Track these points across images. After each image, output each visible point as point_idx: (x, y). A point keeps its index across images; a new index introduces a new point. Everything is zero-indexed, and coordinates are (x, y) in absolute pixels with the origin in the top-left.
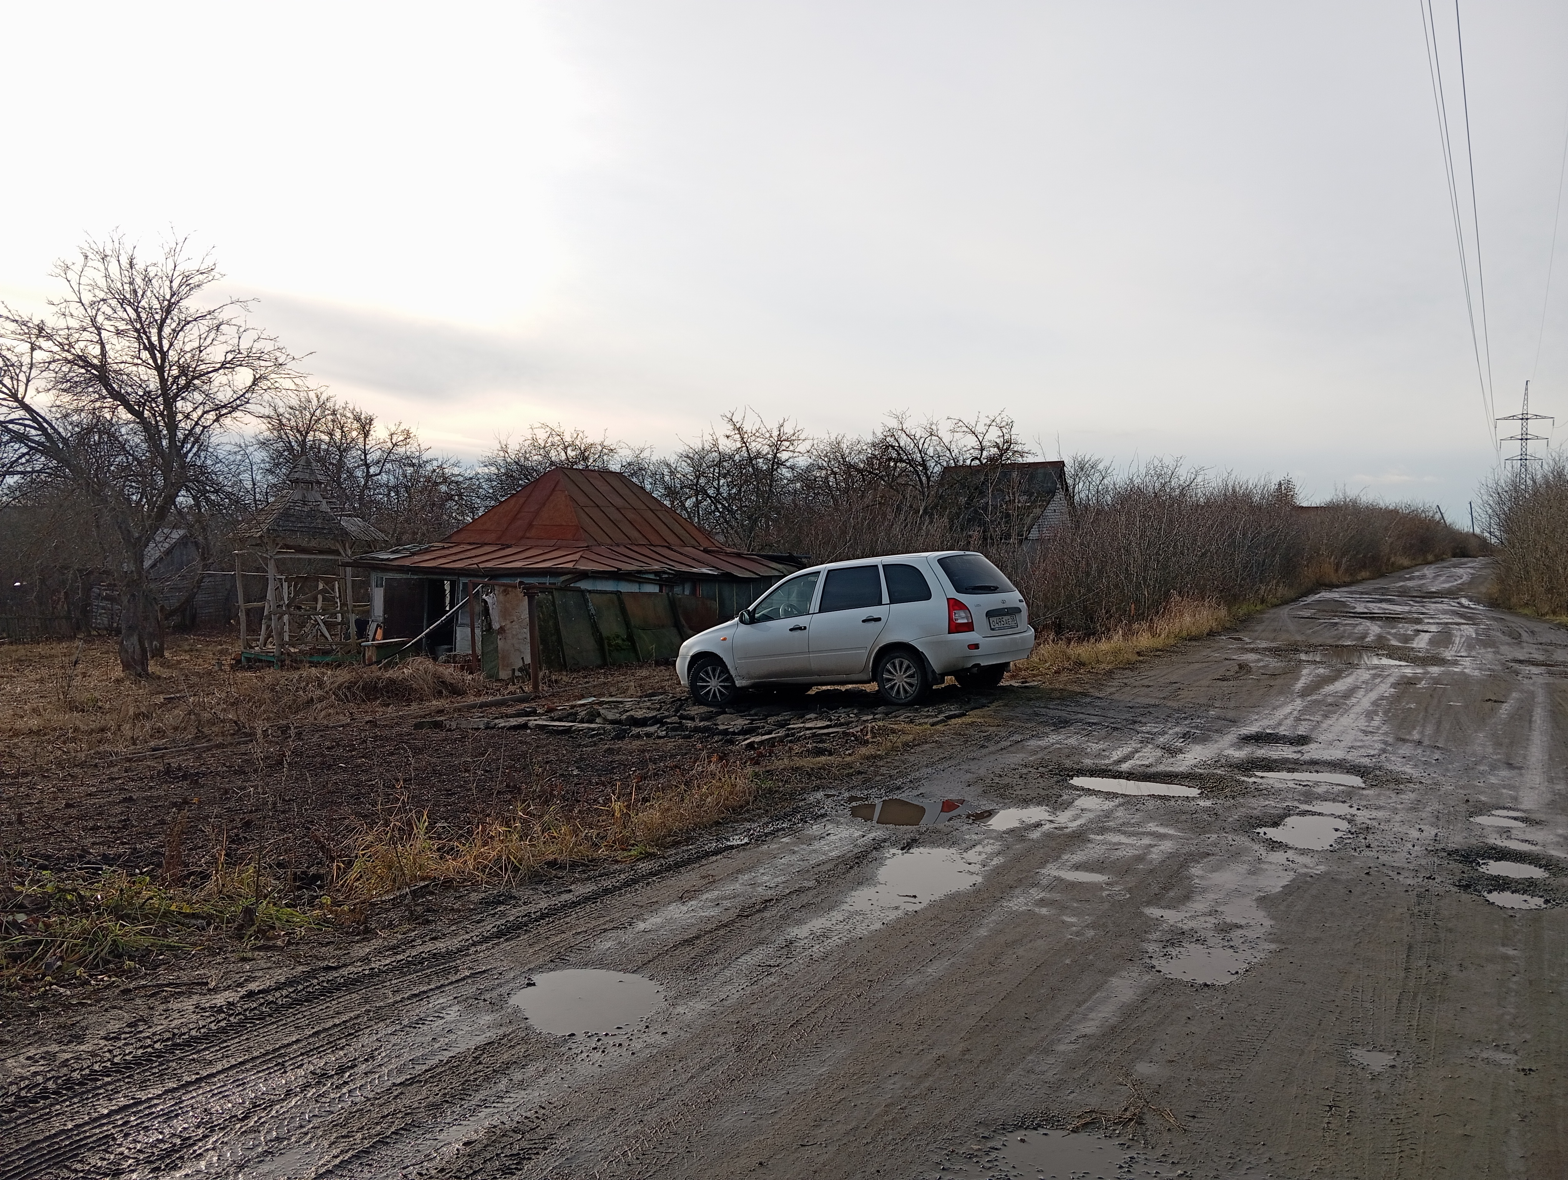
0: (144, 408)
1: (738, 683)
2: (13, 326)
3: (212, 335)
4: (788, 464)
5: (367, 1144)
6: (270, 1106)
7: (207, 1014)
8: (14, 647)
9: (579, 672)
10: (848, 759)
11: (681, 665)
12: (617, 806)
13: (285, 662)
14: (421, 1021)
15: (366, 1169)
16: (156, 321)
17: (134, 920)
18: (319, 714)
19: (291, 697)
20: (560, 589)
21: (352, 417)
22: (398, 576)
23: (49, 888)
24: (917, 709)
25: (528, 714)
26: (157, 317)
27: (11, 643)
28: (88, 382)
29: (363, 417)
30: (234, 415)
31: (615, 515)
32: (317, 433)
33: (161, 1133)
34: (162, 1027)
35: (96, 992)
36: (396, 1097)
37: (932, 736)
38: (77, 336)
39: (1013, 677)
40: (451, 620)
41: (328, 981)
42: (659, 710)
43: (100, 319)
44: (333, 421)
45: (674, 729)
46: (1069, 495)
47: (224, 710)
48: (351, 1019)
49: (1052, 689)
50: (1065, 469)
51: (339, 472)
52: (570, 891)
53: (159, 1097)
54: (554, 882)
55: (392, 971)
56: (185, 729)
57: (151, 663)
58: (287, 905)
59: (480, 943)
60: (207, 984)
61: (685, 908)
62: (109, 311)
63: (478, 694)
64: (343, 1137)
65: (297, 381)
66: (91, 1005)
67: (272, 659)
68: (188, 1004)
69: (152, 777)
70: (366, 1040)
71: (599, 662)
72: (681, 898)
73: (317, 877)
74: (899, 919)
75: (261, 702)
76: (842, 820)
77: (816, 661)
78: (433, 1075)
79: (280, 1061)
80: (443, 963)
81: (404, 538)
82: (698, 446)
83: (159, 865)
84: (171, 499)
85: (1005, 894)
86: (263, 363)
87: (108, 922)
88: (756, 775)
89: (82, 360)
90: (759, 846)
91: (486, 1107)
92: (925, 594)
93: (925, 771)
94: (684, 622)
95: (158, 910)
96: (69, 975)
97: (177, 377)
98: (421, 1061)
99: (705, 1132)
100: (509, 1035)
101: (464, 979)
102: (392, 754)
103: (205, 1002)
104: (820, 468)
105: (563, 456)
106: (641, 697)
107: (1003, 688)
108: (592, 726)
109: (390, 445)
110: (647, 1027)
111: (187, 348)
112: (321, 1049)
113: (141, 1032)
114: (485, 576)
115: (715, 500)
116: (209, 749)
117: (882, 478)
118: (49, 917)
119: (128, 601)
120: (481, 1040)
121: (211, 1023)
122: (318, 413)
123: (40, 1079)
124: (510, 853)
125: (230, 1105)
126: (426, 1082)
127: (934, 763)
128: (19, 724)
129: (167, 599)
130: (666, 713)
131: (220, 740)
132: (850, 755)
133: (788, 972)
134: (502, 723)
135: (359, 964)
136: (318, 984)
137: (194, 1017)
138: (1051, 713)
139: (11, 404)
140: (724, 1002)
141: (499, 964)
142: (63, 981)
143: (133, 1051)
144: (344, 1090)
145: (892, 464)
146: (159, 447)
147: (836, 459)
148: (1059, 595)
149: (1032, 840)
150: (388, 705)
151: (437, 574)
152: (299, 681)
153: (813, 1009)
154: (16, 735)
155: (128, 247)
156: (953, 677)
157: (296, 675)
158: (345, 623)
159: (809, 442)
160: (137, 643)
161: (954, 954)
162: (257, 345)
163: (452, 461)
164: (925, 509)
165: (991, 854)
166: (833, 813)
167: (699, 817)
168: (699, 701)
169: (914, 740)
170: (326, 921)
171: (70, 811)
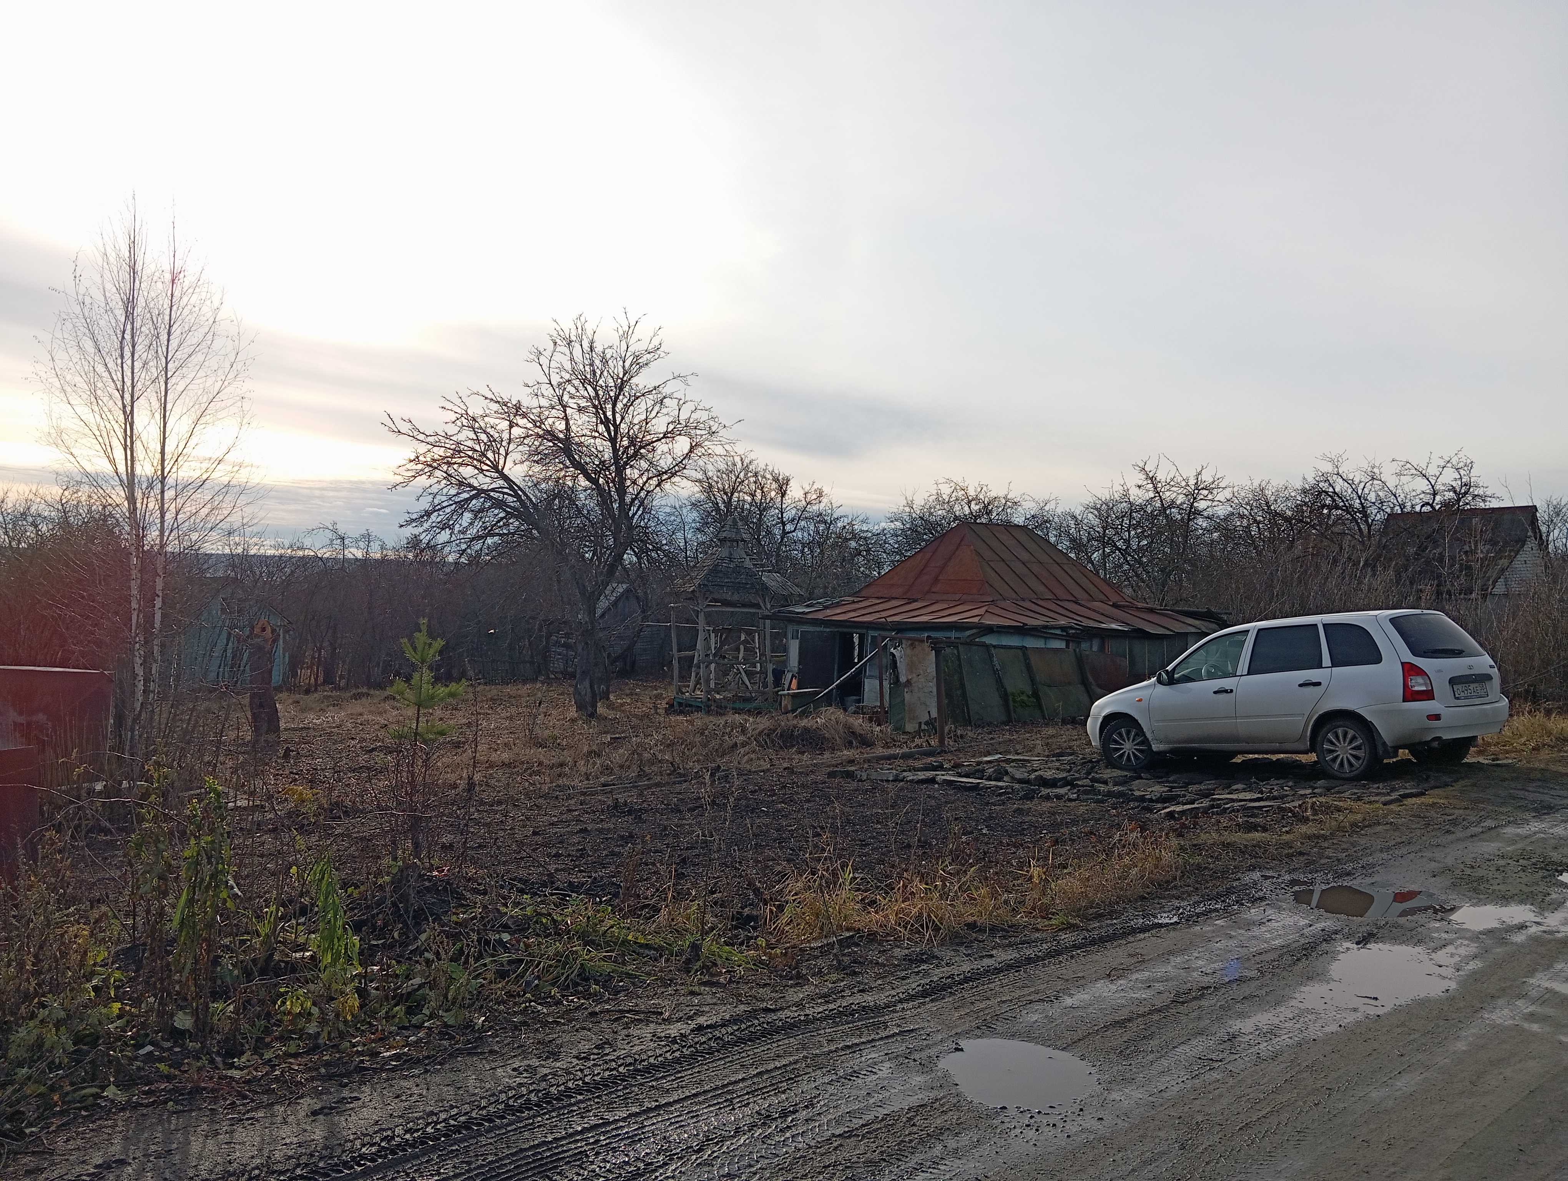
0: (599, 476)
1: (1155, 747)
2: (496, 406)
3: (657, 408)
4: (1205, 514)
6: (722, 1141)
7: (663, 1043)
8: (487, 688)
9: (983, 727)
10: (1286, 837)
11: (1093, 726)
12: (1036, 871)
13: (709, 707)
14: (855, 1073)
16: (611, 397)
17: (597, 946)
18: (742, 759)
19: (718, 741)
20: (965, 644)
21: (771, 478)
22: (812, 629)
23: (529, 911)
24: (1364, 785)
25: (935, 769)
26: (612, 394)
27: (486, 684)
28: (554, 454)
29: (780, 478)
30: (674, 480)
31: (1020, 569)
32: (741, 494)
33: (627, 1155)
34: (624, 1052)
35: (568, 1011)
36: (836, 1149)
37: (1385, 816)
38: (547, 413)
39: (1480, 753)
40: (859, 672)
41: (768, 1023)
42: (1069, 771)
43: (566, 398)
44: (755, 482)
45: (1086, 792)
46: (1543, 544)
47: (661, 751)
48: (790, 1063)
49: (1530, 769)
50: (1538, 515)
51: (759, 530)
52: (992, 956)
53: (624, 1119)
54: (975, 945)
55: (825, 1019)
56: (629, 767)
57: (599, 704)
58: (726, 943)
59: (907, 1000)
60: (662, 1013)
61: (1113, 987)
62: (573, 391)
63: (886, 746)
65: (727, 447)
66: (564, 1024)
67: (700, 705)
68: (647, 1031)
69: (603, 811)
70: (806, 1086)
71: (1004, 719)
72: (1109, 975)
73: (750, 918)
74: (1358, 1023)
75: (692, 745)
76: (1284, 905)
77: (1242, 727)
78: (868, 1131)
79: (729, 1097)
80: (872, 1018)
81: (817, 592)
82: (1105, 495)
83: (616, 895)
84: (619, 557)
85: (1486, 1005)
86: (698, 432)
87: (577, 946)
88: (1182, 848)
89: (550, 434)
90: (1190, 926)
91: (923, 1171)
92: (1375, 657)
93: (1379, 856)
94: (1092, 681)
95: (618, 938)
96: (545, 993)
97: (627, 448)
98: (857, 1115)
100: (941, 1099)
101: (893, 1036)
102: (808, 801)
103: (663, 1031)
104: (1242, 517)
105: (967, 510)
106: (1048, 756)
107: (1470, 765)
108: (1000, 784)
109: (804, 503)
110: (1081, 1110)
111: (636, 421)
112: (765, 1090)
113: (607, 1054)
114: (894, 630)
115: (1125, 553)
116: (649, 787)
117: (1314, 528)
118: (528, 938)
119: (583, 649)
120: (914, 1101)
121: (667, 1052)
122: (742, 475)
123: (524, 1090)
124: (930, 910)
125: (686, 1135)
126: (863, 1137)
127: (1389, 848)
128: (494, 757)
129: (612, 646)
130: (1077, 775)
131: (658, 779)
132: (1287, 832)
133: (1233, 1069)
134: (910, 776)
135: (795, 1009)
136: (759, 1025)
137: (652, 1045)
138: (1531, 796)
139: (493, 474)
140: (1163, 1094)
141: (926, 1024)
142: (539, 999)
143: (601, 1073)
144: (788, 1135)
145: (1325, 511)
146: (611, 510)
147: (1259, 507)
148: (1532, 658)
149: (1516, 944)
150: (803, 753)
151: (846, 627)
152: (725, 726)
153: (1264, 1112)
154: (491, 766)
155: (589, 332)
156: (1407, 751)
157: (722, 721)
158: (764, 672)
159: (1230, 490)
160: (588, 686)
161: (1427, 1068)
162: (694, 416)
163: (861, 518)
164: (1366, 561)
165: (1466, 956)
166: (1274, 897)
167: (1122, 889)
168: (1112, 764)
169: (1364, 819)
170: (762, 962)
171: (536, 838)
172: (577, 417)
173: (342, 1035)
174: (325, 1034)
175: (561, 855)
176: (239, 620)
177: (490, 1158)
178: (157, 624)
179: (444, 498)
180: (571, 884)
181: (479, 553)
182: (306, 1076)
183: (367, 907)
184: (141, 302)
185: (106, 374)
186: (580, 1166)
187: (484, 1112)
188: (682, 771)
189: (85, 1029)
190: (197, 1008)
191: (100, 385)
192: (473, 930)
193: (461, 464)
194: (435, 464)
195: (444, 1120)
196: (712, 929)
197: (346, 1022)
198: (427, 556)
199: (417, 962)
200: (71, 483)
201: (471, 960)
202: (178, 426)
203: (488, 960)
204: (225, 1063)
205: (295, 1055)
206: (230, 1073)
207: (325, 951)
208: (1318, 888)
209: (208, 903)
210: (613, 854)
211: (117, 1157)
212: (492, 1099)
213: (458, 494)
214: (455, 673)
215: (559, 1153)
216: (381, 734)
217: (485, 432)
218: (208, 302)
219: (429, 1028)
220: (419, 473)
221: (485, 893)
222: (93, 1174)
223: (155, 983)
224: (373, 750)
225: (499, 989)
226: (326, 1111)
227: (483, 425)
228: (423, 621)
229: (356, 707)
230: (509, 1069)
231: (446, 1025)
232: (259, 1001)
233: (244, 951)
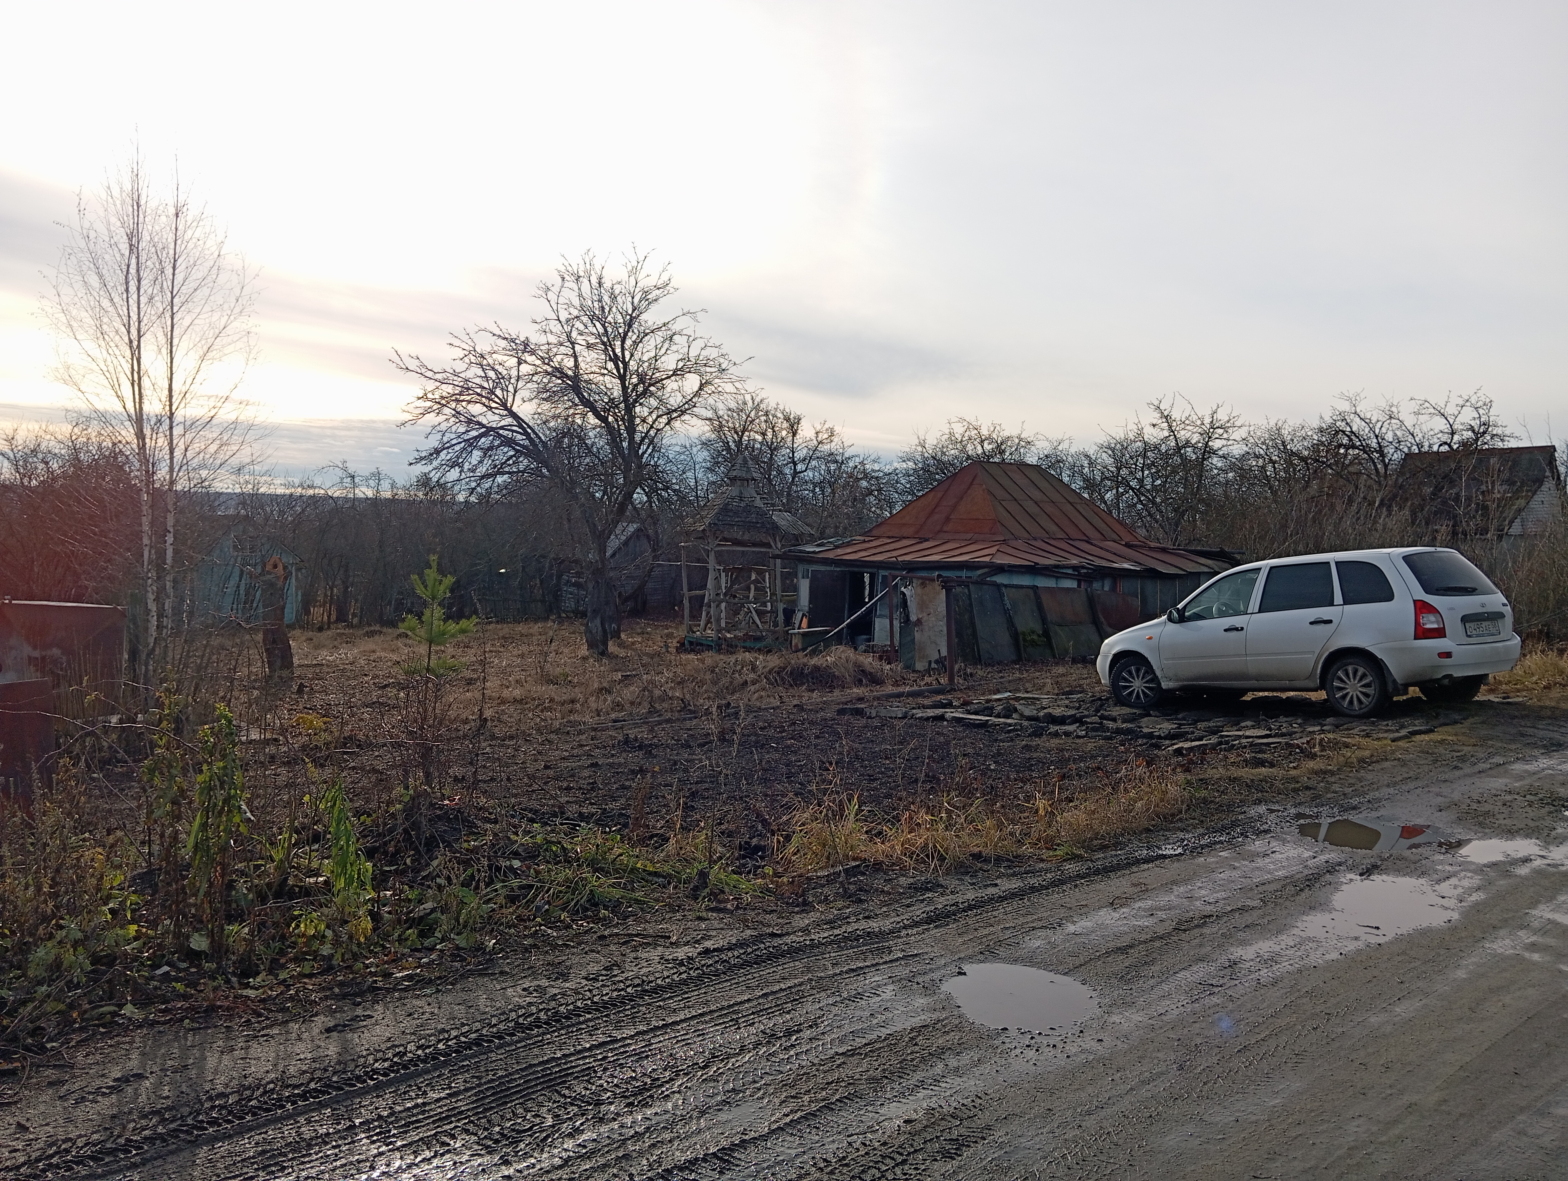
0: (608, 414)
1: (1165, 685)
2: (504, 343)
3: (666, 345)
4: (1221, 453)
5: (814, 1107)
6: (727, 1058)
7: (670, 965)
8: (499, 626)
9: (993, 666)
10: (1293, 772)
11: (1102, 663)
12: (1041, 804)
13: (721, 646)
14: (859, 995)
15: (814, 1131)
16: (620, 334)
17: (607, 874)
18: (753, 696)
19: (728, 679)
20: (976, 583)
21: (782, 417)
22: (822, 568)
23: (539, 839)
24: (1373, 722)
25: (944, 706)
26: (621, 330)
27: (497, 622)
28: (563, 392)
29: (792, 416)
30: (683, 418)
31: (1033, 509)
32: (752, 433)
33: (634, 1071)
34: (633, 973)
35: (578, 935)
36: (839, 1066)
37: (1393, 752)
38: (555, 350)
39: (1491, 691)
40: (870, 611)
41: (774, 947)
42: (1078, 709)
43: (574, 334)
44: (766, 421)
45: (1094, 729)
46: (1560, 486)
47: (671, 688)
48: (796, 986)
49: (1541, 707)
50: (1556, 455)
51: (770, 470)
52: (996, 885)
53: (632, 1037)
54: (980, 874)
55: (830, 944)
56: (640, 704)
57: (610, 643)
58: (734, 872)
59: (911, 927)
60: (669, 937)
61: (1116, 915)
62: (582, 327)
63: (896, 684)
64: (792, 1097)
65: (737, 385)
66: (573, 947)
67: (711, 644)
68: (654, 954)
69: (613, 746)
70: (810, 1008)
71: (1014, 657)
72: (1112, 904)
73: (758, 848)
74: (1359, 951)
75: (702, 683)
76: (1289, 838)
77: (1253, 665)
78: (871, 1050)
79: (734, 1017)
80: (877, 943)
81: (827, 531)
82: (1120, 435)
83: (626, 825)
84: (629, 496)
85: (1488, 935)
86: (708, 369)
87: (586, 873)
88: (1189, 783)
89: (559, 372)
90: (1194, 858)
91: (924, 1088)
92: (1389, 596)
93: (1385, 792)
94: (1103, 620)
95: (627, 866)
96: (555, 918)
97: (636, 385)
98: (861, 1035)
99: (1148, 1148)
100: (943, 1020)
101: (897, 960)
102: (817, 737)
103: (669, 954)
104: (1257, 457)
105: (980, 450)
106: (1057, 694)
107: (1480, 703)
108: (1009, 721)
109: (816, 443)
110: (1081, 1032)
111: (645, 358)
112: (770, 1011)
113: (615, 976)
114: (904, 569)
115: (1138, 493)
116: (659, 723)
117: (1330, 466)
118: (538, 865)
119: (594, 588)
120: (916, 1021)
121: (674, 974)
122: (753, 414)
123: (534, 1009)
124: (936, 841)
125: (692, 1053)
126: (866, 1055)
127: (1396, 783)
128: (506, 693)
129: (623, 586)
130: (1086, 713)
131: (668, 715)
132: (1294, 768)
133: (1233, 994)
134: (919, 713)
135: (800, 934)
136: (765, 949)
137: (660, 967)
138: (1540, 734)
139: (502, 412)
140: (1163, 1017)
141: (930, 949)
142: (549, 923)
143: (609, 993)
144: (792, 1053)
145: (1342, 451)
146: (620, 448)
147: (1276, 446)
148: (1547, 599)
149: (1520, 876)
150: (813, 691)
151: (858, 566)
152: (735, 664)
153: (1262, 1036)
154: (503, 702)
155: (598, 268)
156: (1417, 689)
157: (732, 659)
158: (774, 611)
159: (1245, 429)
160: (599, 625)
161: (1427, 995)
162: (704, 353)
163: (872, 458)
164: (1382, 501)
165: (1469, 888)
166: (1278, 829)
167: (1127, 822)
168: (1121, 702)
169: (1372, 756)
170: (768, 890)
171: (548, 771)
172: (586, 354)
173: (355, 957)
174: (338, 956)
175: (573, 788)
176: (251, 558)
177: (500, 1073)
178: (169, 561)
179: (453, 436)
180: (581, 814)
181: (489, 491)
182: (320, 995)
183: (379, 835)
184: (146, 237)
185: (111, 309)
186: (588, 1081)
187: (495, 1030)
188: (692, 708)
189: (102, 950)
190: (213, 929)
191: (105, 320)
192: (484, 857)
193: (469, 402)
194: (443, 402)
195: (456, 1037)
196: (720, 858)
197: (359, 944)
198: (437, 495)
199: (429, 887)
200: (81, 420)
201: (482, 885)
202: (185, 362)
203: (499, 886)
204: (240, 983)
205: (310, 976)
206: (246, 992)
207: (338, 876)
208: (1325, 822)
209: (222, 828)
210: (623, 787)
211: (135, 1072)
212: (503, 1018)
213: (467, 431)
214: (467, 611)
215: (568, 1069)
216: (394, 670)
217: (493, 369)
218: (212, 236)
219: (441, 951)
220: (427, 411)
221: (496, 822)
222: (112, 1087)
223: (171, 905)
224: (386, 686)
225: (509, 913)
226: (340, 1028)
227: (491, 362)
228: (433, 558)
229: (369, 644)
230: (519, 989)
231: (458, 948)
232: (274, 923)
233: (259, 876)
